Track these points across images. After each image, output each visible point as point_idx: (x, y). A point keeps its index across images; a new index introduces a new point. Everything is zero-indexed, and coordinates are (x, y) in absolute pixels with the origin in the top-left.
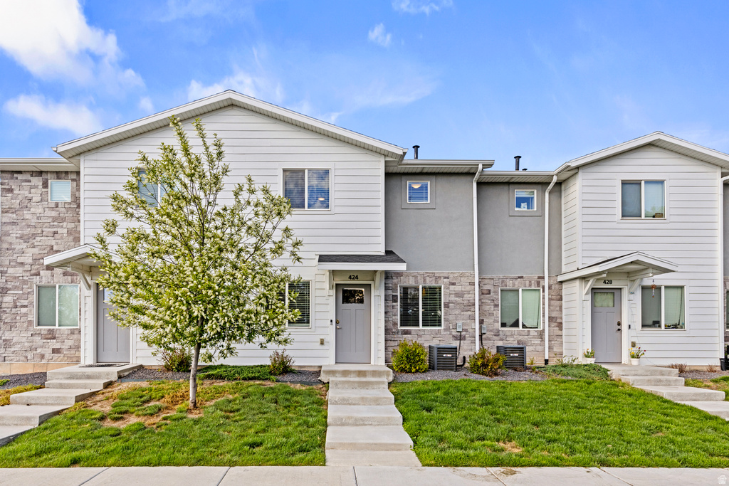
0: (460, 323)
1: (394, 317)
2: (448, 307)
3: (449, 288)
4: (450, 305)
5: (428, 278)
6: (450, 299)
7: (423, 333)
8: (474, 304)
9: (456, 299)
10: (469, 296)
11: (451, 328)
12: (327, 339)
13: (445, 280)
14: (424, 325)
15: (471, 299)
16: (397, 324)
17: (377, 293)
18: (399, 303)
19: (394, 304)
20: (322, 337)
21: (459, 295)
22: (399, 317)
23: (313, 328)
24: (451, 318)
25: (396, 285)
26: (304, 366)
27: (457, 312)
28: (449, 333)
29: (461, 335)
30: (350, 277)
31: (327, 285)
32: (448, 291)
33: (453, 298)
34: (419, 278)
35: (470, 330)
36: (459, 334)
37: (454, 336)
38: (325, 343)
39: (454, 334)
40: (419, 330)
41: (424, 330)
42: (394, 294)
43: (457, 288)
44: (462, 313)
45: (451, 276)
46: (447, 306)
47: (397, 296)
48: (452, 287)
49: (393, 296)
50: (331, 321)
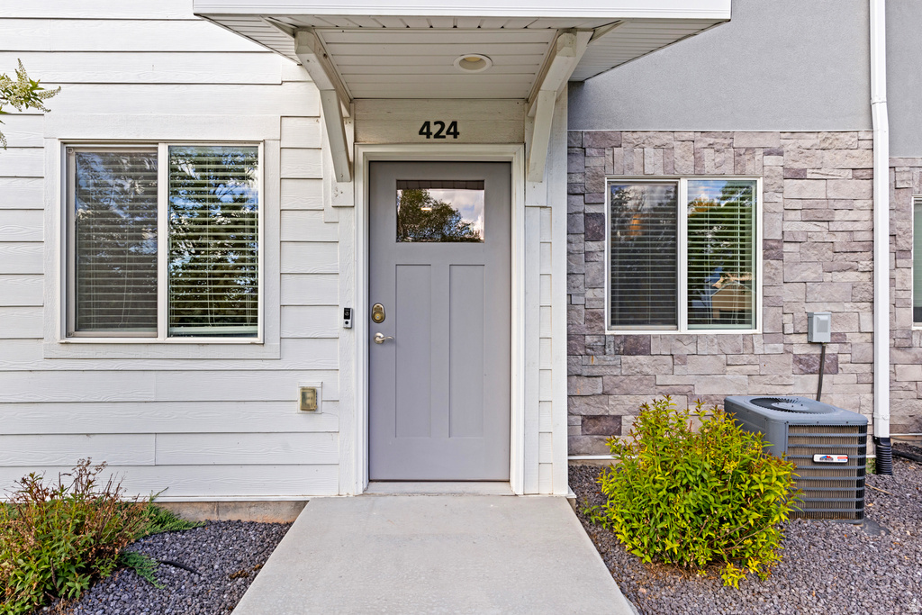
0: (822, 316)
1: (590, 293)
2: (780, 258)
3: (780, 190)
4: (787, 247)
5: (708, 153)
6: (788, 227)
7: (692, 349)
8: (870, 246)
9: (811, 227)
10: (853, 215)
11: (789, 329)
12: (331, 388)
13: (771, 161)
14: (696, 317)
15: (858, 226)
16: (601, 318)
17: (538, 196)
18: (607, 243)
19: (592, 246)
20: (311, 381)
21: (817, 214)
22: (606, 293)
23: (274, 342)
24: (788, 294)
25: (598, 177)
26: (236, 505)
27: (809, 275)
28: (780, 347)
29: (822, 356)
30: (425, 130)
31: (325, 164)
32: (779, 198)
33: (795, 225)
34: (678, 152)
35: (854, 338)
36: (818, 351)
37: (798, 360)
38: (322, 406)
39: (798, 350)
40: (679, 339)
41: (696, 339)
42: (591, 210)
43: (813, 190)
44: (828, 277)
45: (790, 145)
46: (773, 251)
47: (601, 216)
48: (792, 187)
49: (587, 216)
50: (348, 314)
